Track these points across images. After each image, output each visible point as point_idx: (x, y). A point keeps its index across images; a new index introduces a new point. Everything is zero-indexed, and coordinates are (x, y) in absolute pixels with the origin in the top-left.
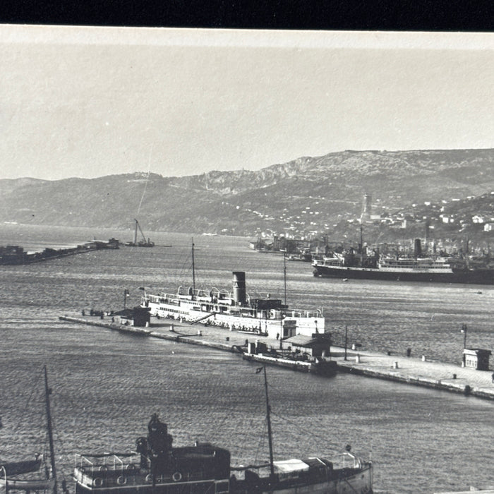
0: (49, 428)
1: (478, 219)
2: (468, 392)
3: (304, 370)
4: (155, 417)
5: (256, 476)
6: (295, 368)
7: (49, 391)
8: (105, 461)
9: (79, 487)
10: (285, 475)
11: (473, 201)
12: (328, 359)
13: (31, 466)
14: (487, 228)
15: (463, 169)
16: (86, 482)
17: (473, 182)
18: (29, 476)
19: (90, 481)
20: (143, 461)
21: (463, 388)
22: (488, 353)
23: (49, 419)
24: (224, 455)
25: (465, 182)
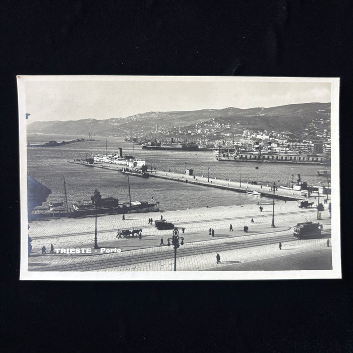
0: (65, 193)
1: (189, 132)
2: (187, 181)
3: (140, 176)
4: (96, 190)
5: (126, 206)
6: (137, 176)
7: (65, 183)
8: (82, 202)
9: (74, 210)
10: (134, 206)
11: (188, 127)
12: (147, 173)
13: (61, 204)
14: (192, 134)
15: (185, 117)
16: (76, 209)
17: (188, 121)
18: (60, 207)
19: (78, 208)
20: (93, 202)
21: (185, 180)
22: (192, 171)
23: (65, 191)
24: (117, 201)
25: (186, 121)
